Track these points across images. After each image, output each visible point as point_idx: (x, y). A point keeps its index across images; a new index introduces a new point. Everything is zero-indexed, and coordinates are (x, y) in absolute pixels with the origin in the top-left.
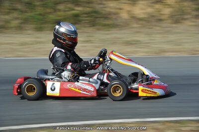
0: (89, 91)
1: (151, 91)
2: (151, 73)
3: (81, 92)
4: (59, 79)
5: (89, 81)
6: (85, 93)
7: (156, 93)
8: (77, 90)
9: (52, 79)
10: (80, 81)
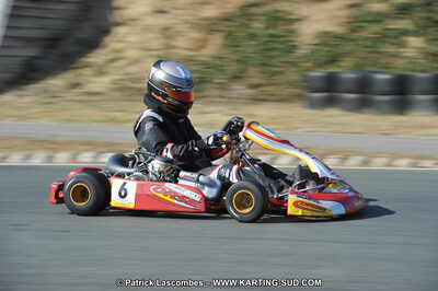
0: (192, 201)
1: (313, 206)
2: (322, 168)
3: (176, 202)
4: (141, 174)
5: (198, 181)
7: (324, 209)
8: (168, 198)
9: (129, 174)
10: (181, 182)
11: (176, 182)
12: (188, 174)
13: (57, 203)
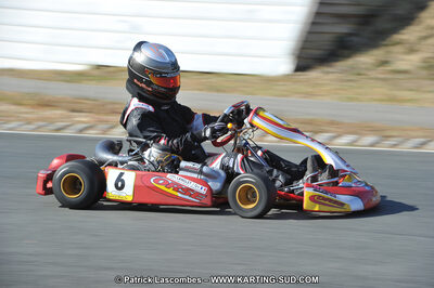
0: (197, 194)
3: (180, 195)
4: (136, 163)
5: (201, 172)
6: (187, 197)
7: (342, 204)
8: (170, 191)
9: (122, 163)
10: (181, 173)
11: (177, 173)
12: (190, 164)
13: (45, 194)
